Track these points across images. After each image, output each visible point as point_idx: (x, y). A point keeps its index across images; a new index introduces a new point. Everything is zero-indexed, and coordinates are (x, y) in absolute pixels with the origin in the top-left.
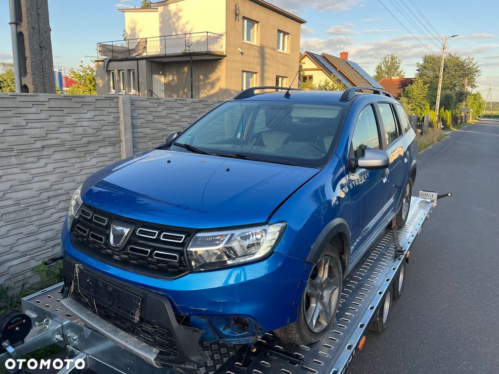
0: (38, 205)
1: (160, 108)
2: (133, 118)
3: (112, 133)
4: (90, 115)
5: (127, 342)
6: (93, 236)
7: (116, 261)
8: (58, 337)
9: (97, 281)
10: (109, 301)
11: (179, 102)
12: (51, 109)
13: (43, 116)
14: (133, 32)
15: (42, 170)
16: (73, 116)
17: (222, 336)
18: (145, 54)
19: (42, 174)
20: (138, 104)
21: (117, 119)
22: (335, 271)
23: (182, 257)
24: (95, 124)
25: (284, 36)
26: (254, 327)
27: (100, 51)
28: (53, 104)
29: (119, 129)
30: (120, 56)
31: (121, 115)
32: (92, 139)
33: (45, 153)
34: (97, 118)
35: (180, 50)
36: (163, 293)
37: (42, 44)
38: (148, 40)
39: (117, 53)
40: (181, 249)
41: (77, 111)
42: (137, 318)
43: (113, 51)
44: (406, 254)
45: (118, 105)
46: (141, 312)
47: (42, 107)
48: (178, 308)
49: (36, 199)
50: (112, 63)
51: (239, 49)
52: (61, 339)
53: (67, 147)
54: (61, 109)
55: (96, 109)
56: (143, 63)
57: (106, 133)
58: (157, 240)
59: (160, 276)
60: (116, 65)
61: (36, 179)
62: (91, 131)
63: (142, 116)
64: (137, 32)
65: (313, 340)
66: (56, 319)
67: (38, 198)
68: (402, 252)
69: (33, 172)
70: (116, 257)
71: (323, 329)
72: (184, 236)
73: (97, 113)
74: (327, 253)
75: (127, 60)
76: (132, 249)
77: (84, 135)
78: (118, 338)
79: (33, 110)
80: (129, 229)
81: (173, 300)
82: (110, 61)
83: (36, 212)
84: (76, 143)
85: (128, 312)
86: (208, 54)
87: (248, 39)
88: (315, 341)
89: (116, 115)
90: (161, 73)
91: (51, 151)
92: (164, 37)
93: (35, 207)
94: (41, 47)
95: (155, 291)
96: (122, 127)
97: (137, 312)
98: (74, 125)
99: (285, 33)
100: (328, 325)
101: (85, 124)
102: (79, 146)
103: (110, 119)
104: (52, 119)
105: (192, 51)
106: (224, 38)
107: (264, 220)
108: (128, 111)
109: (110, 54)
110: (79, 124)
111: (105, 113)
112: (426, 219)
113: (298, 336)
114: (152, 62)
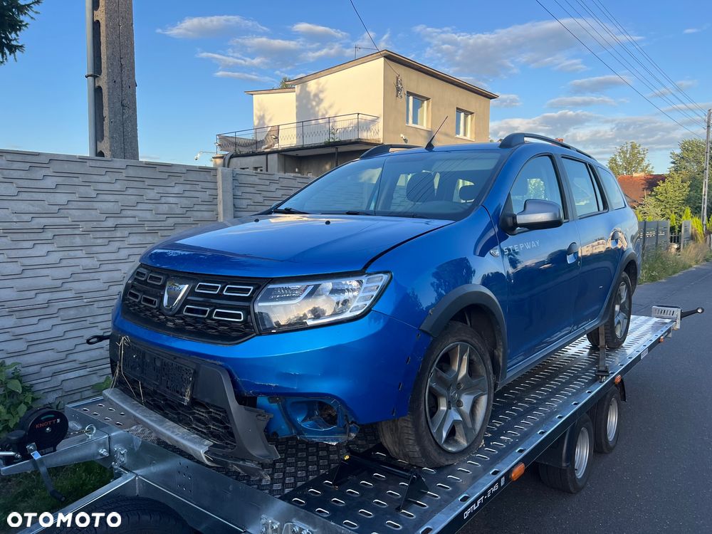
0: (105, 302)
1: (273, 187)
2: (235, 197)
3: (207, 215)
4: (177, 189)
5: (173, 432)
6: (146, 300)
7: (170, 329)
8: (103, 451)
9: (144, 354)
10: (156, 380)
11: (298, 180)
12: (129, 179)
13: (118, 186)
14: (261, 122)
15: (113, 256)
16: (157, 190)
17: (300, 431)
18: (276, 147)
19: (113, 262)
20: (243, 179)
21: (215, 197)
22: (481, 369)
23: (249, 317)
24: (185, 202)
25: (466, 116)
26: (345, 418)
27: (219, 145)
28: (131, 172)
29: (217, 210)
30: (245, 151)
31: (220, 192)
32: (180, 220)
33: (118, 234)
34: (187, 194)
35: (322, 140)
36: (220, 363)
37: (125, 102)
38: (281, 127)
39: (241, 146)
40: (247, 304)
41: (161, 182)
42: (187, 399)
43: (236, 144)
44: (614, 378)
45: (216, 179)
46: (192, 390)
47: (117, 176)
48: (240, 383)
49: (103, 293)
50: (234, 160)
51: (402, 135)
52: (106, 454)
53: (147, 228)
54: (142, 179)
55: (187, 182)
56: (274, 159)
57: (199, 214)
58: (220, 296)
59: (219, 342)
60: (239, 162)
61: (104, 268)
62: (178, 211)
63: (248, 196)
64: (266, 121)
65: (443, 461)
66: (104, 429)
67: (106, 292)
68: (606, 372)
69: (102, 257)
70: (170, 324)
71: (460, 449)
72: (252, 288)
73: (188, 187)
74: (465, 338)
75: (254, 154)
76: (189, 310)
77: (170, 215)
78: (163, 428)
79: (106, 178)
80: (187, 286)
81: (233, 371)
82: (232, 157)
83: (102, 311)
84: (159, 224)
85: (178, 392)
86: (358, 142)
87: (415, 121)
88: (447, 464)
89: (213, 192)
90: (297, 170)
91: (126, 233)
92: (302, 123)
93: (102, 304)
94: (123, 105)
95: (212, 361)
96: (220, 208)
97: (189, 390)
98: (156, 202)
99: (467, 113)
100: (469, 447)
101: (172, 200)
102: (162, 228)
103: (205, 196)
104: (130, 191)
105: (337, 140)
106: (381, 120)
107: (359, 268)
108: (230, 187)
109: (232, 148)
110: (163, 200)
111: (198, 188)
112: (658, 341)
113: (418, 449)
114: (285, 155)
